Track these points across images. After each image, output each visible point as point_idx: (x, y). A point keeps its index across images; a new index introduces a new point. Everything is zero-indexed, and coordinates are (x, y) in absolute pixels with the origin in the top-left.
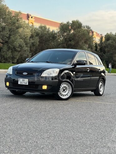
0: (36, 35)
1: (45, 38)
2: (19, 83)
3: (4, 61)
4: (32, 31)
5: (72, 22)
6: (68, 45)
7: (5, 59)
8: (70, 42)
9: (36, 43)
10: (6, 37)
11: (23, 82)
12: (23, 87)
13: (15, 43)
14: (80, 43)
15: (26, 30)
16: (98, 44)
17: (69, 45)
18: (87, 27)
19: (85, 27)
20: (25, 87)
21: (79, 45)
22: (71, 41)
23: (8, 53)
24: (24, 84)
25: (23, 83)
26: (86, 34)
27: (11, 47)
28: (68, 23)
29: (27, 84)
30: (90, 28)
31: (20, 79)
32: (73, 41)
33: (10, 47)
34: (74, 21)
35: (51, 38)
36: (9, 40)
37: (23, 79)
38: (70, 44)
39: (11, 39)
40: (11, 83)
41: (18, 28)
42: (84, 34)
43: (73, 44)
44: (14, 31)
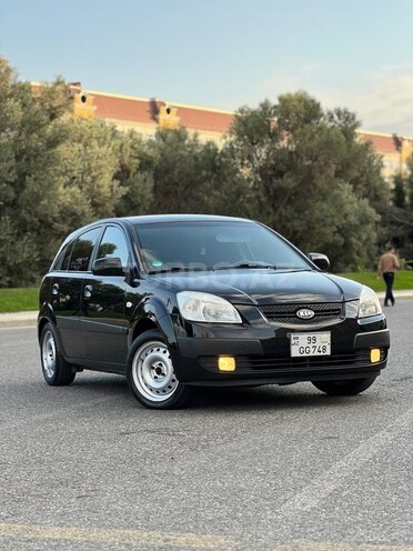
0: (140, 165)
1: (180, 173)
2: (295, 352)
3: (8, 279)
4: (121, 150)
5: (280, 99)
6: (272, 193)
7: (10, 272)
8: (277, 182)
9: (142, 196)
10: (7, 183)
11: (312, 345)
12: (304, 366)
13: (45, 202)
14: (321, 182)
15: (97, 148)
16: (406, 180)
17: (275, 191)
18: (339, 114)
19: (336, 117)
21: (315, 187)
22: (280, 174)
23: (19, 245)
25: (312, 350)
26: (338, 143)
27: (29, 220)
28: (265, 106)
29: (328, 352)
30: (354, 118)
31: (300, 336)
32: (289, 173)
33: (25, 220)
34: (289, 95)
35: (204, 173)
36: (22, 195)
37: (311, 336)
38: (281, 188)
39: (26, 191)
41: (53, 143)
42: (329, 144)
43: (292, 186)
44: (36, 157)
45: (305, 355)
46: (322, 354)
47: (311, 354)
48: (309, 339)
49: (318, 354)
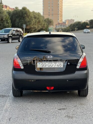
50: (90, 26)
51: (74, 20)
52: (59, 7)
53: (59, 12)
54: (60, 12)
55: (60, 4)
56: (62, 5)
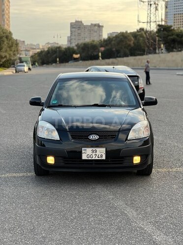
2: (84, 157)
11: (94, 154)
12: (92, 164)
20: (95, 164)
24: (97, 158)
25: (94, 156)
29: (104, 158)
31: (87, 149)
37: (94, 149)
40: (60, 158)
45: (90, 158)
46: (100, 158)
47: (93, 158)
48: (93, 151)
49: (98, 158)
50: (80, 55)
51: (24, 42)
52: (4, 15)
53: (4, 25)
54: (6, 25)
55: (5, 9)
56: (9, 13)
